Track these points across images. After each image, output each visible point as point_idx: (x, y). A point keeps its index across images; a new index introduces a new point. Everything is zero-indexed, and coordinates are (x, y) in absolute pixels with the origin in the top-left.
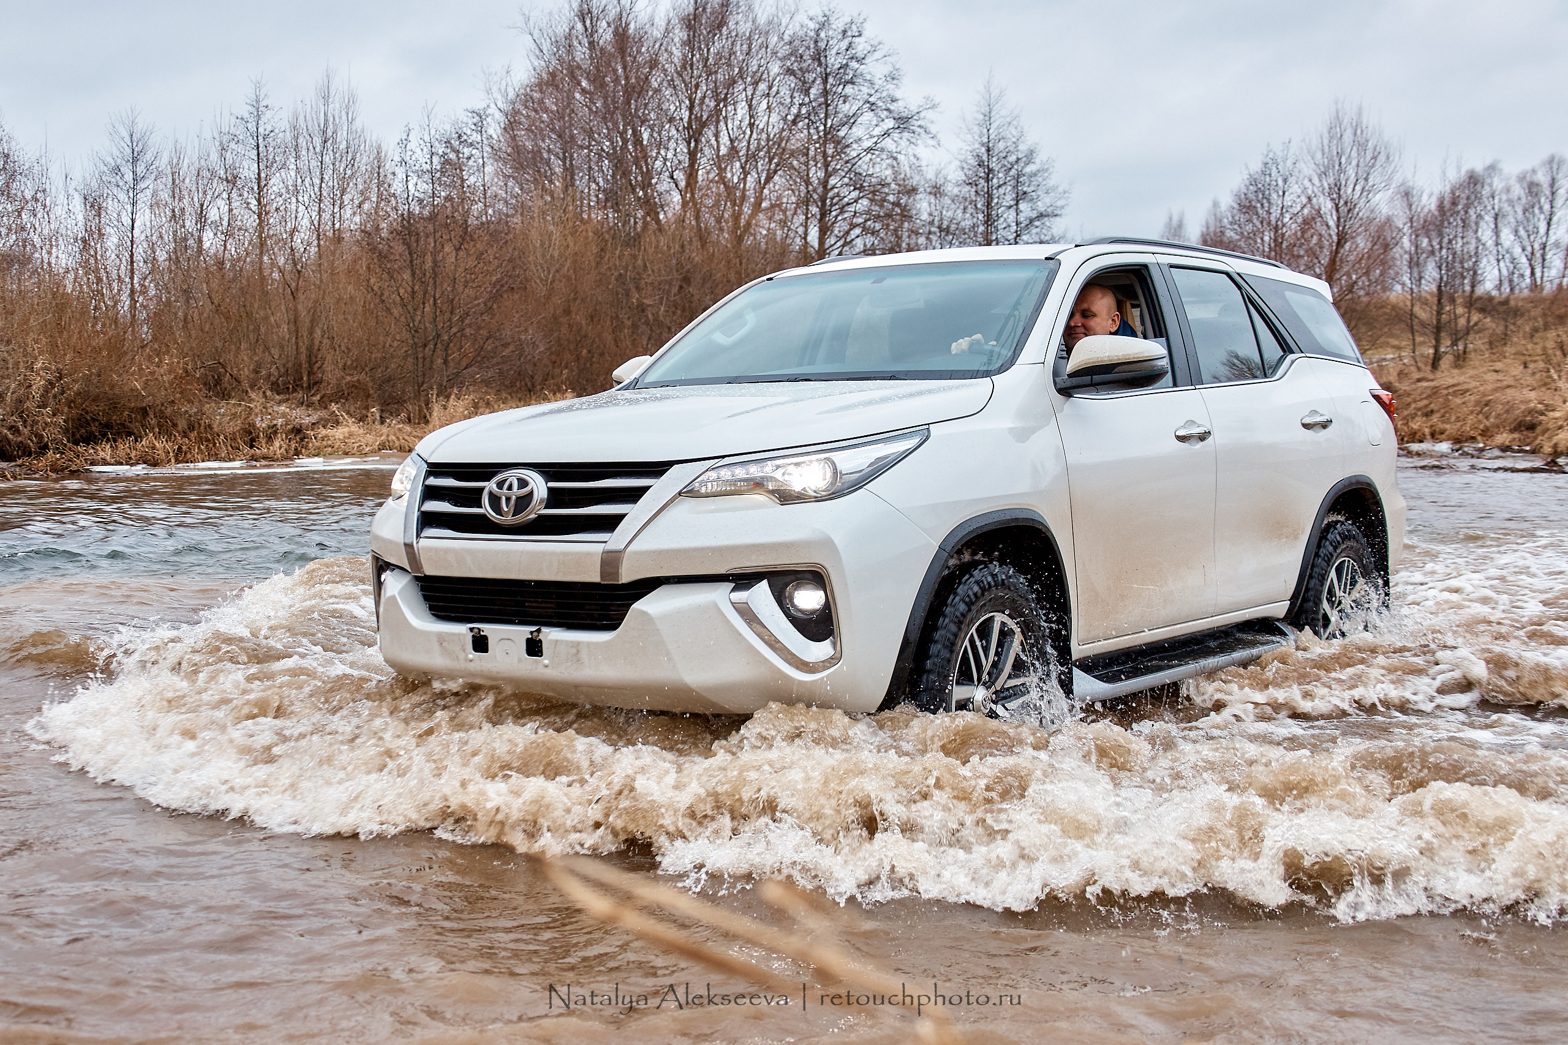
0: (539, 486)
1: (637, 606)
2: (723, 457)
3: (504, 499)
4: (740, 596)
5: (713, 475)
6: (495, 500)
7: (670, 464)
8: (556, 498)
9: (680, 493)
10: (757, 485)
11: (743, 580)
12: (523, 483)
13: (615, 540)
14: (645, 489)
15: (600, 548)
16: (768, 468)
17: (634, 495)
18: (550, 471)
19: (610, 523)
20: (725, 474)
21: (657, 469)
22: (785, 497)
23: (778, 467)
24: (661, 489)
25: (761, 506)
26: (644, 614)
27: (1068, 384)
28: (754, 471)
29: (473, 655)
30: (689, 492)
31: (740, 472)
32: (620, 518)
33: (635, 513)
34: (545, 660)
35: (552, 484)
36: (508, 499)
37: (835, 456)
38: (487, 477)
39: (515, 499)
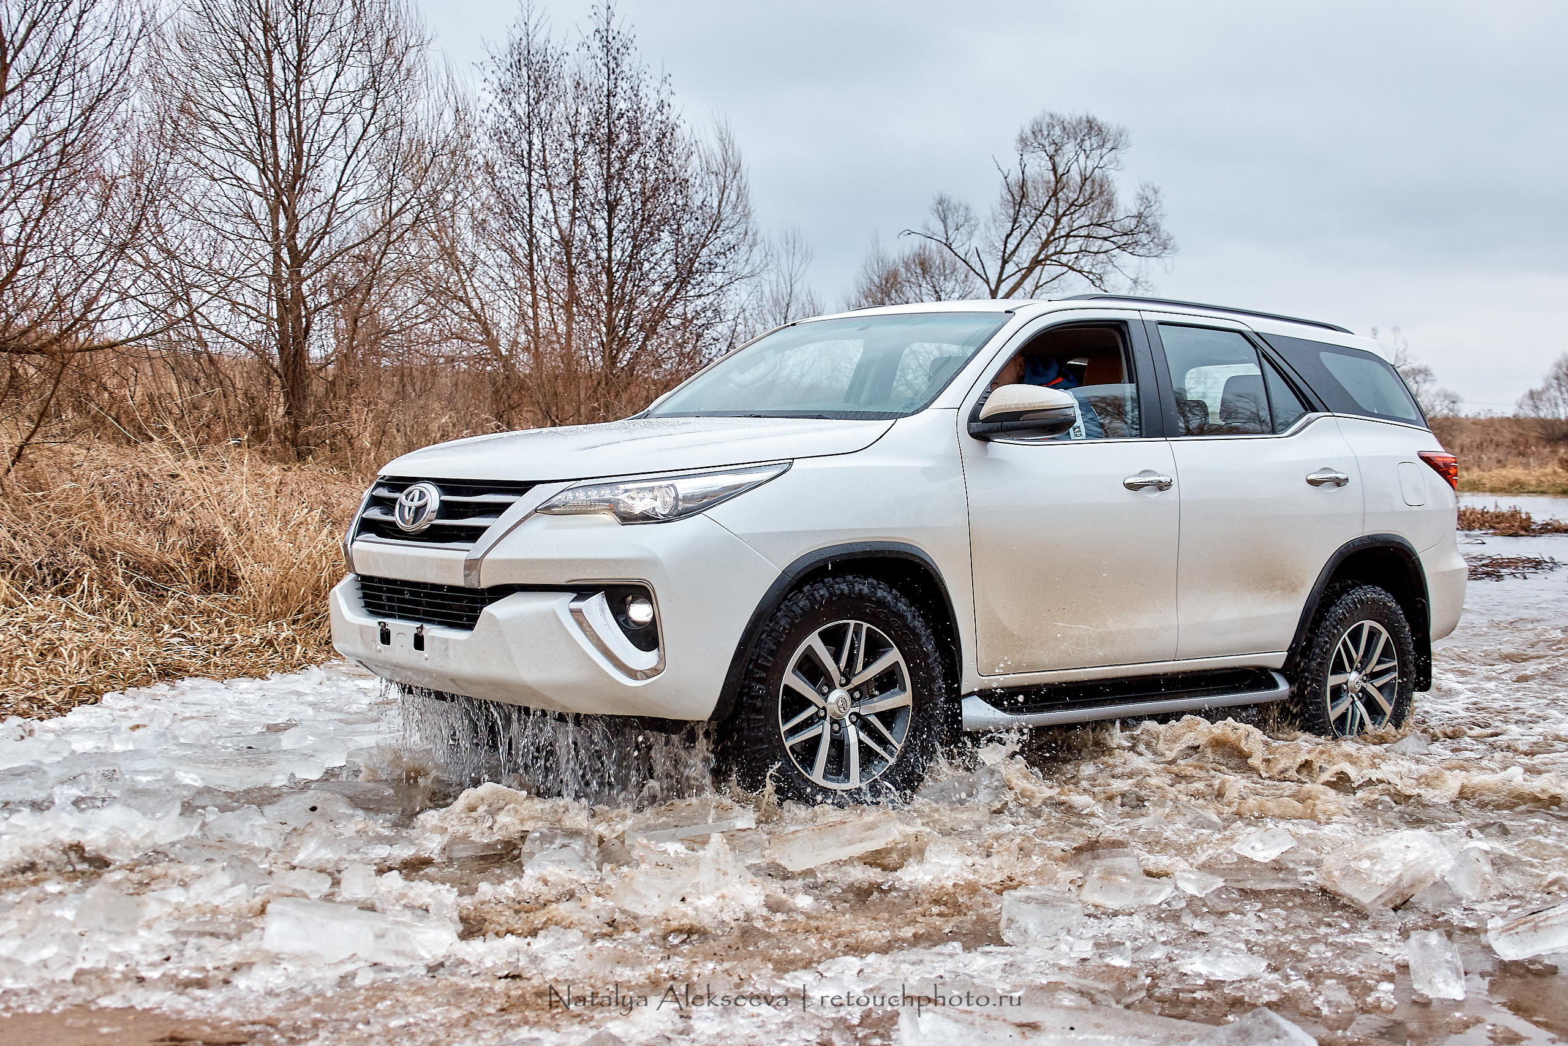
1: (487, 609)
2: (580, 479)
3: (408, 508)
4: (578, 605)
5: (570, 494)
6: (402, 510)
7: (530, 484)
8: (446, 509)
9: (536, 511)
10: (606, 506)
11: (583, 591)
12: (423, 496)
13: (474, 550)
14: (508, 505)
15: (463, 556)
16: (616, 491)
17: (497, 510)
18: (446, 485)
19: (473, 534)
20: (581, 495)
21: (521, 488)
22: (627, 519)
23: (626, 491)
24: (521, 505)
25: (607, 524)
26: (492, 616)
27: (984, 428)
28: (606, 493)
29: (381, 646)
30: (547, 509)
31: (594, 494)
32: (482, 530)
33: (496, 525)
34: (425, 654)
35: (443, 498)
36: (410, 509)
37: (678, 483)
38: (401, 489)
39: (413, 508)
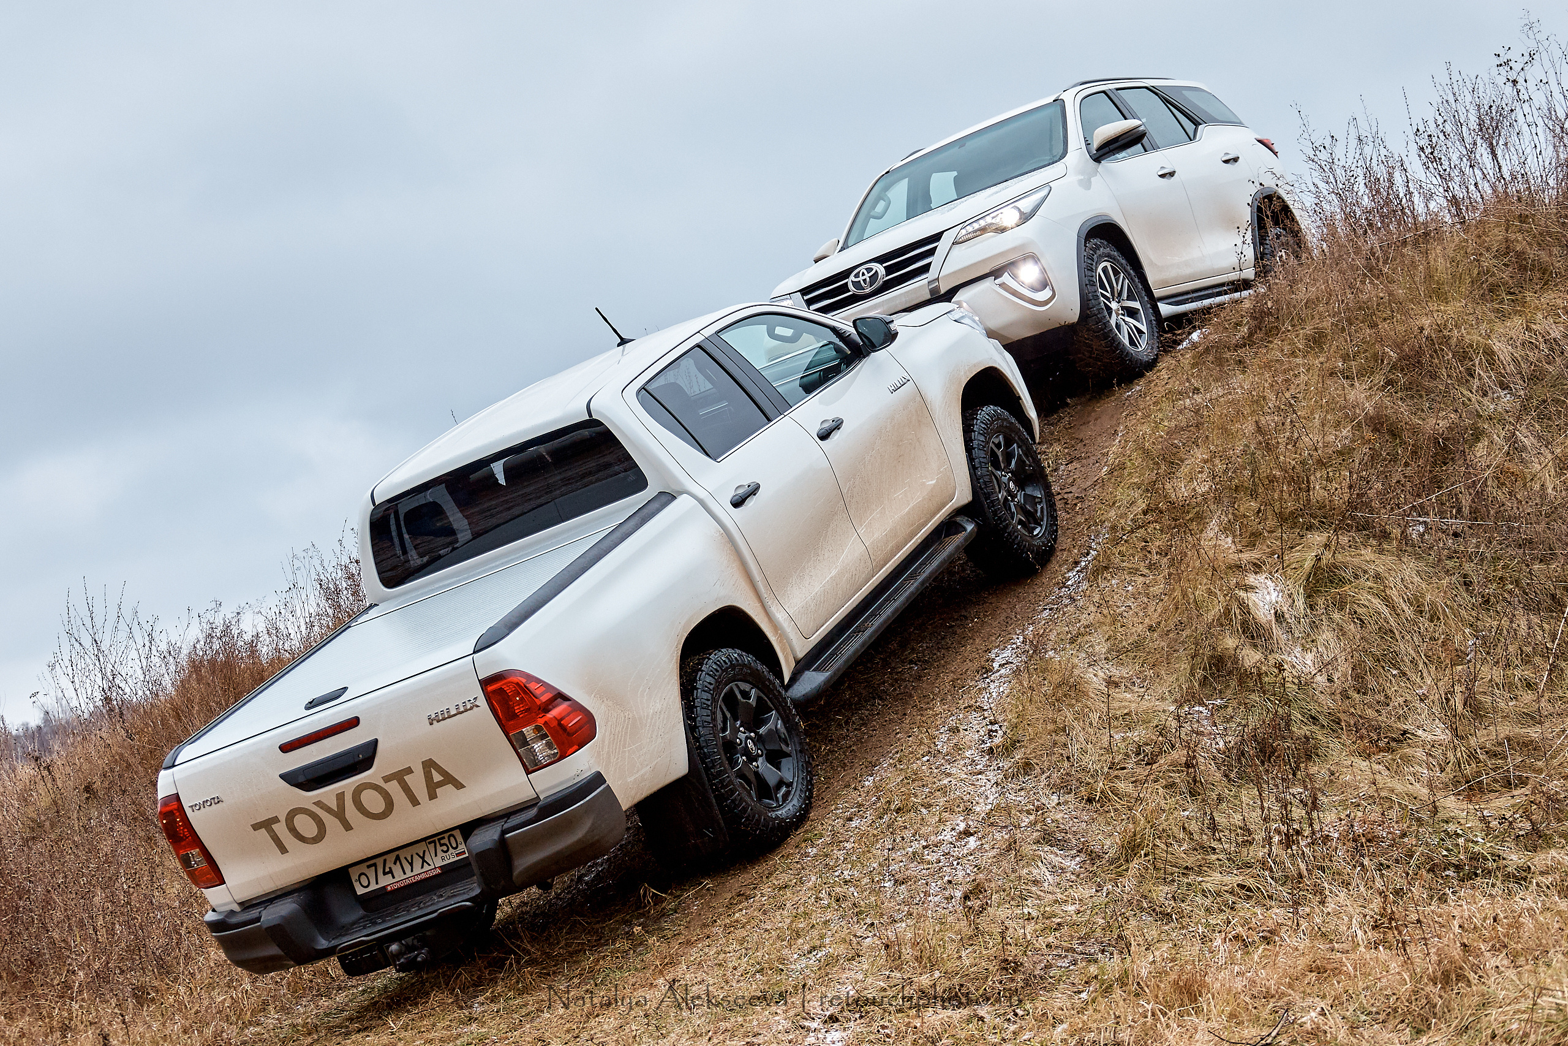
0: (880, 269)
2: (966, 221)
3: (862, 282)
4: (998, 281)
5: (964, 232)
6: (857, 285)
7: (942, 233)
8: (889, 270)
9: (952, 244)
10: (983, 230)
11: (996, 274)
12: (869, 270)
13: (932, 274)
14: (935, 248)
15: (926, 281)
16: (989, 220)
17: (932, 252)
18: (880, 260)
19: (926, 269)
20: (968, 229)
21: (937, 237)
22: (1001, 230)
23: (993, 218)
24: (943, 246)
25: (993, 237)
27: (1098, 155)
28: (982, 223)
30: (956, 243)
31: (976, 226)
32: (930, 264)
33: (935, 260)
35: (884, 265)
36: (865, 280)
37: (1018, 204)
38: (847, 277)
39: (868, 279)
